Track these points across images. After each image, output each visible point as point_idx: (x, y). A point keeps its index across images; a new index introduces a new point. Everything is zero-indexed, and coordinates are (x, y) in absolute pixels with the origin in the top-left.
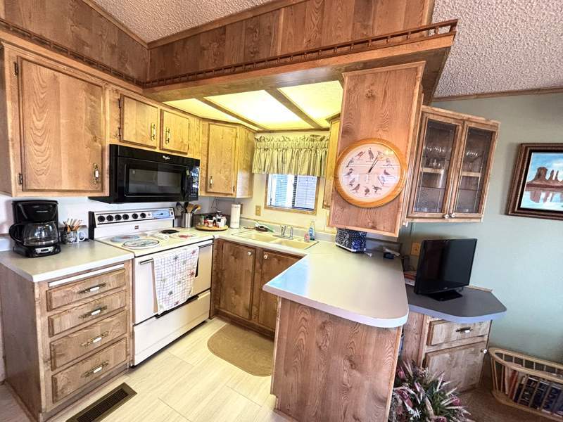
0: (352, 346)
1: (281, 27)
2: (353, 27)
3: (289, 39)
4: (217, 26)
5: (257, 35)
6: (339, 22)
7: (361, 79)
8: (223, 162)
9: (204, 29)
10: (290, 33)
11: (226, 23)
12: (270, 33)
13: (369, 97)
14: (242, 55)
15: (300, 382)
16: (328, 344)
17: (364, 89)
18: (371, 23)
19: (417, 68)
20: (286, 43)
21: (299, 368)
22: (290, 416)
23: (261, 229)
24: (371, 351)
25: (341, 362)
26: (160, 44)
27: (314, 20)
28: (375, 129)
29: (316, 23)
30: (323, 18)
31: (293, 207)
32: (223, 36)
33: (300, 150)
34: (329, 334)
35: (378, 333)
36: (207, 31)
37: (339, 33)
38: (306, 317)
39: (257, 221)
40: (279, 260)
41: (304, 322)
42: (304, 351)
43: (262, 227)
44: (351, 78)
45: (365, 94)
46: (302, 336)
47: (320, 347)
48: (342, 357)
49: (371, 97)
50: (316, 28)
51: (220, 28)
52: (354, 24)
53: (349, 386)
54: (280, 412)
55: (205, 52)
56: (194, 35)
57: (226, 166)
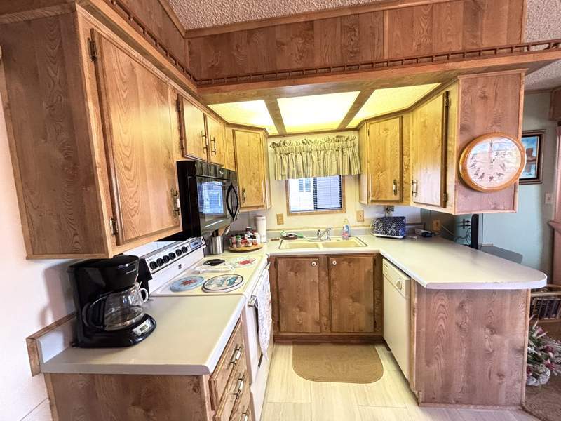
0: (491, 314)
1: (387, 29)
2: (463, 36)
3: (396, 42)
4: (303, 20)
5: (357, 34)
6: (449, 30)
7: (474, 82)
8: (252, 172)
9: (283, 22)
10: (397, 35)
11: (314, 18)
12: (374, 34)
13: (482, 98)
14: (338, 53)
15: (443, 366)
16: (468, 321)
17: (477, 90)
18: (479, 33)
19: (520, 74)
20: (394, 45)
21: (441, 354)
22: (436, 403)
23: (290, 237)
24: (507, 314)
25: (483, 333)
26: (207, 33)
27: (423, 25)
28: (490, 125)
29: (425, 28)
30: (432, 24)
31: (316, 208)
32: (310, 32)
33: (326, 151)
34: (468, 311)
35: (512, 296)
36: (286, 24)
37: (450, 39)
38: (444, 303)
39: (283, 230)
40: (349, 262)
41: (441, 309)
42: (444, 337)
43: (291, 235)
44: (465, 81)
45: (478, 95)
46: (441, 323)
47: (460, 326)
48: (482, 327)
49: (484, 97)
50: (425, 33)
51: (306, 22)
52: (463, 33)
53: (491, 350)
54: (426, 404)
55: (285, 47)
56: (266, 27)
57: (255, 176)
